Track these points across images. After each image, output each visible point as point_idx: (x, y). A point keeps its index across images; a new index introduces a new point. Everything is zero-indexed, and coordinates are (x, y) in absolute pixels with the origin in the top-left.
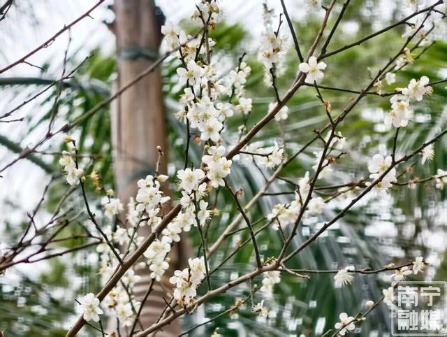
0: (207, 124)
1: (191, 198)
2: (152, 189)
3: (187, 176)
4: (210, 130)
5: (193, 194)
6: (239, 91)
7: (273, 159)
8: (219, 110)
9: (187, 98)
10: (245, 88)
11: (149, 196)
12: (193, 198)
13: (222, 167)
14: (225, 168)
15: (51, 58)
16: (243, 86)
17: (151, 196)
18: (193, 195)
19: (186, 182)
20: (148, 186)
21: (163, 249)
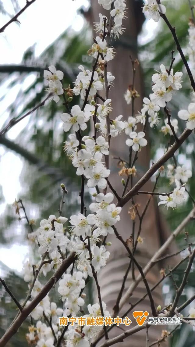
0: (93, 171)
1: (85, 244)
2: (51, 232)
3: (80, 221)
4: (97, 177)
5: (87, 239)
6: (153, 119)
7: (174, 199)
8: (132, 139)
9: (72, 144)
10: (159, 115)
11: (47, 239)
12: (87, 244)
13: (111, 214)
14: (114, 215)
15: (35, 44)
16: (156, 114)
17: (50, 240)
18: (86, 241)
19: (80, 228)
20: (47, 229)
21: (78, 285)
